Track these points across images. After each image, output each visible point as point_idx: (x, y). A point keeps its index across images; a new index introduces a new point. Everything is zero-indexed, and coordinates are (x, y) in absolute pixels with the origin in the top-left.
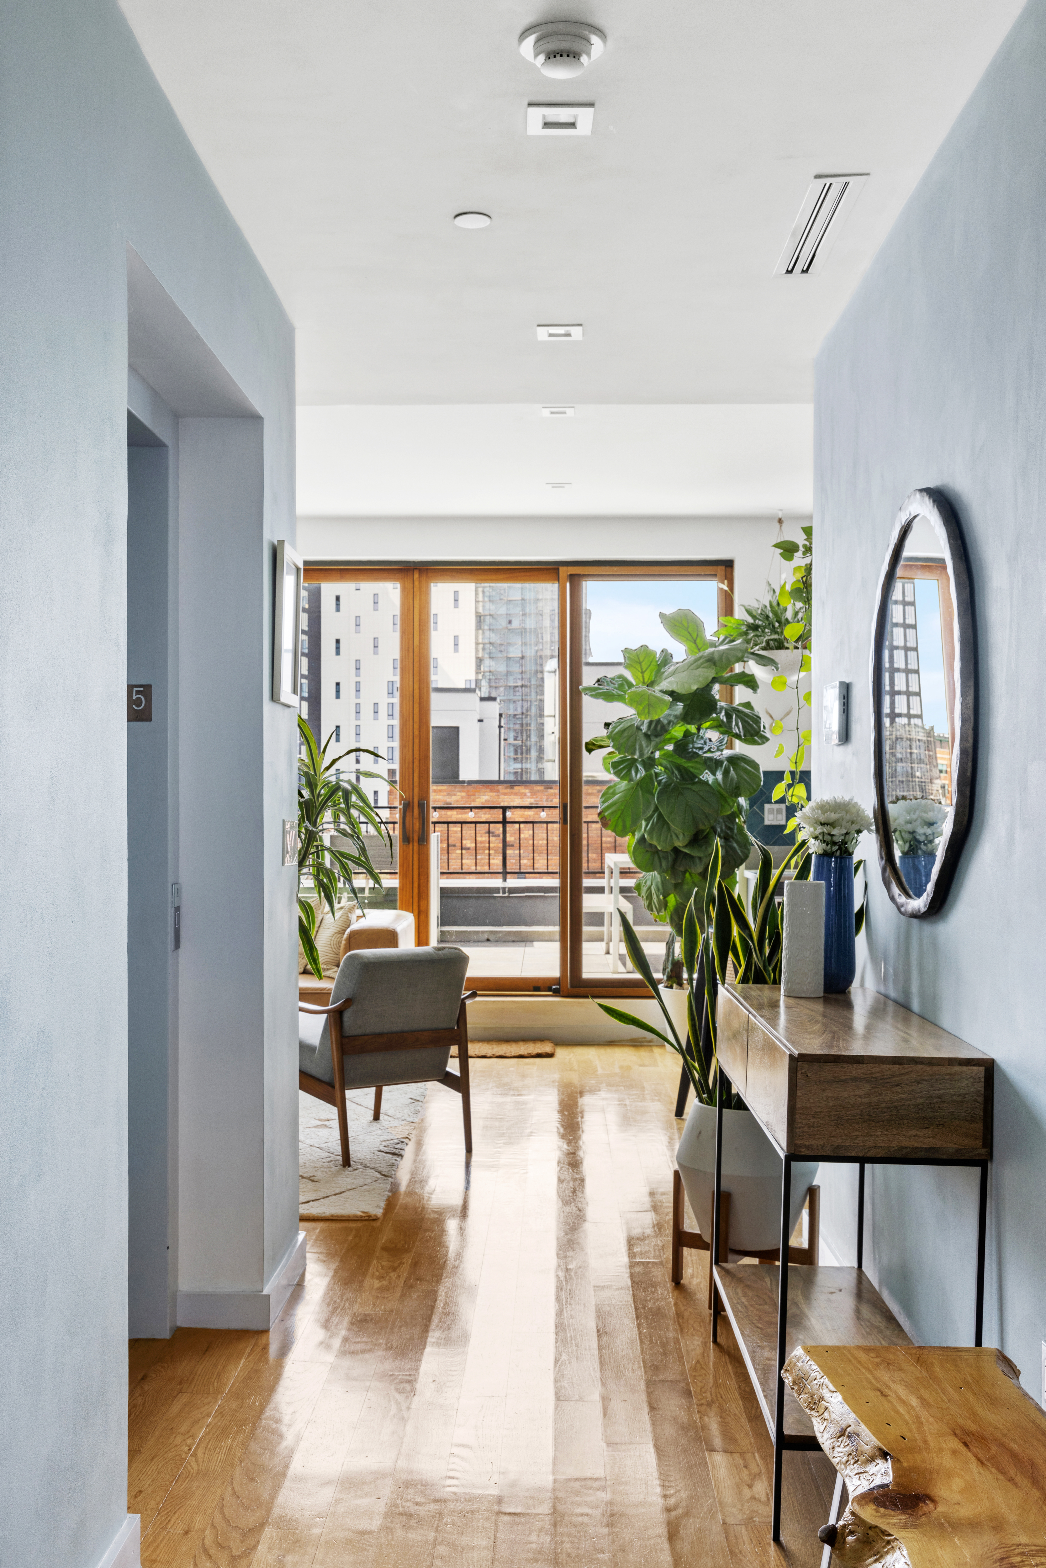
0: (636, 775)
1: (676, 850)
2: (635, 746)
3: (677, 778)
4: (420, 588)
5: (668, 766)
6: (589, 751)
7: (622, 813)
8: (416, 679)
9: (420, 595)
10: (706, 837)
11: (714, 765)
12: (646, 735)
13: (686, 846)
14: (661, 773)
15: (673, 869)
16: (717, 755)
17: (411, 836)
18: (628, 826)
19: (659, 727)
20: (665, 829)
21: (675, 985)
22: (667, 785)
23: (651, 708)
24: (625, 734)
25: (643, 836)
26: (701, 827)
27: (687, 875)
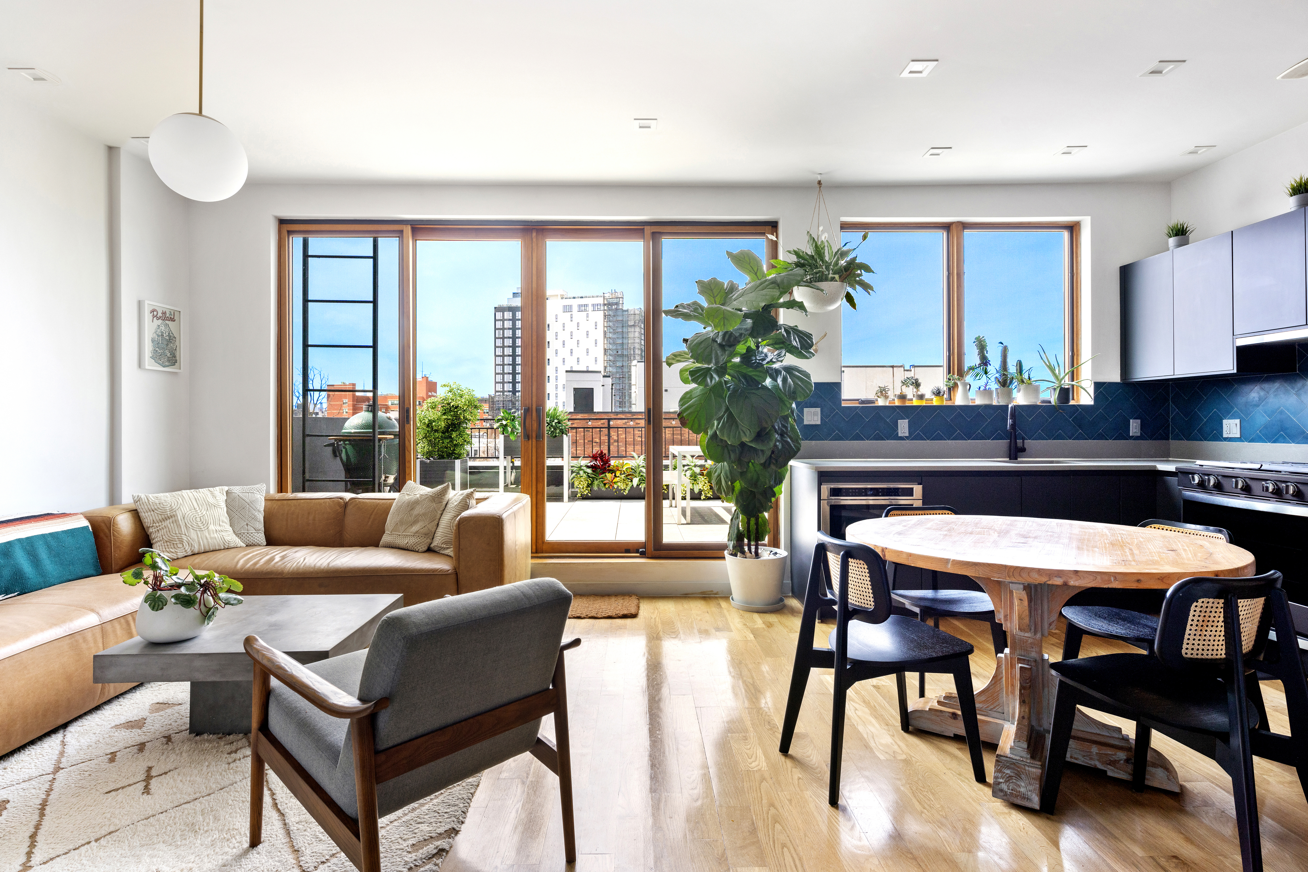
0: (711, 381)
1: (743, 445)
2: (711, 355)
3: (743, 384)
4: (537, 245)
5: (735, 375)
6: (669, 365)
7: (697, 414)
8: (534, 313)
9: (537, 249)
10: (767, 434)
11: (774, 374)
12: (721, 345)
13: (751, 441)
14: (729, 381)
15: (739, 461)
16: (776, 366)
17: (531, 434)
18: (703, 425)
19: (732, 339)
20: (734, 428)
21: (739, 554)
22: (735, 391)
23: (725, 321)
24: (702, 346)
25: (716, 432)
26: (765, 425)
27: (750, 464)
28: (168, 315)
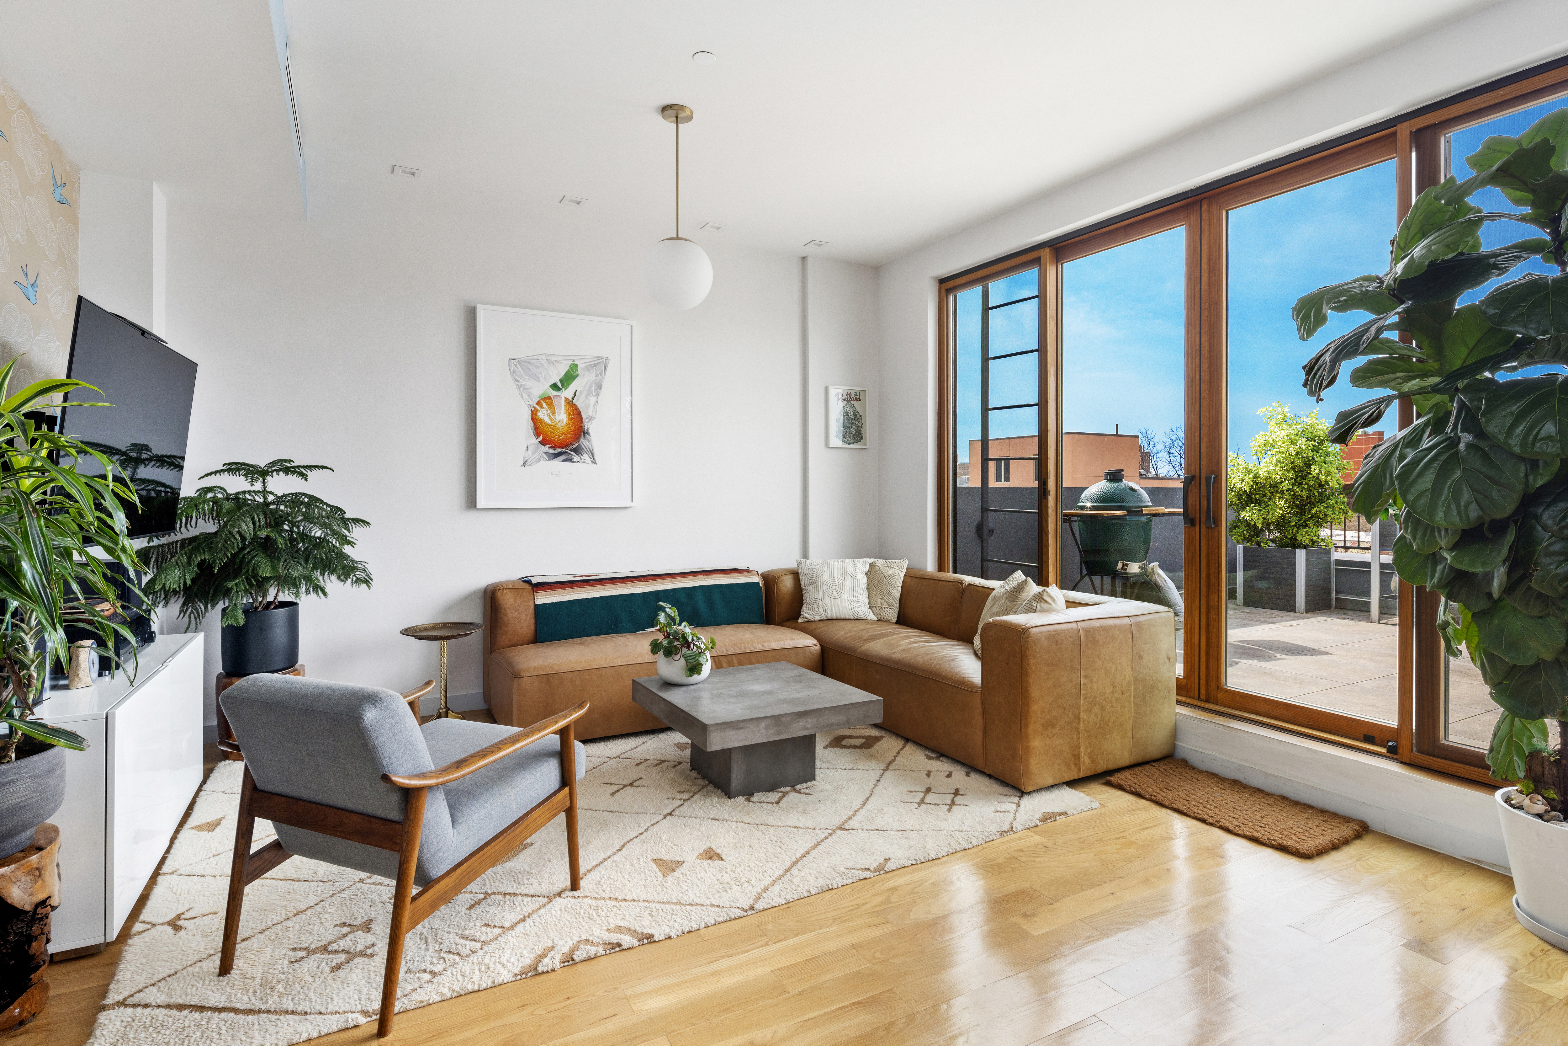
4: (1209, 221)
9: (1209, 228)
28: (853, 396)
